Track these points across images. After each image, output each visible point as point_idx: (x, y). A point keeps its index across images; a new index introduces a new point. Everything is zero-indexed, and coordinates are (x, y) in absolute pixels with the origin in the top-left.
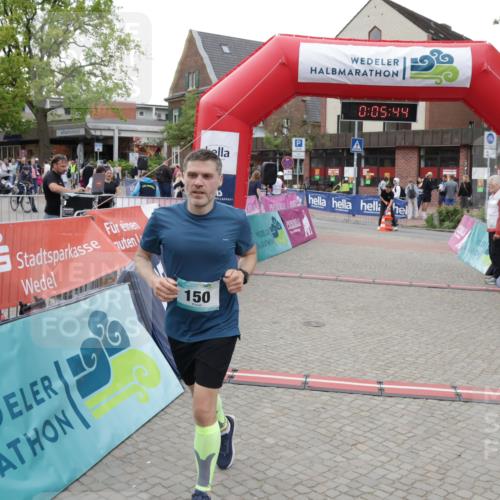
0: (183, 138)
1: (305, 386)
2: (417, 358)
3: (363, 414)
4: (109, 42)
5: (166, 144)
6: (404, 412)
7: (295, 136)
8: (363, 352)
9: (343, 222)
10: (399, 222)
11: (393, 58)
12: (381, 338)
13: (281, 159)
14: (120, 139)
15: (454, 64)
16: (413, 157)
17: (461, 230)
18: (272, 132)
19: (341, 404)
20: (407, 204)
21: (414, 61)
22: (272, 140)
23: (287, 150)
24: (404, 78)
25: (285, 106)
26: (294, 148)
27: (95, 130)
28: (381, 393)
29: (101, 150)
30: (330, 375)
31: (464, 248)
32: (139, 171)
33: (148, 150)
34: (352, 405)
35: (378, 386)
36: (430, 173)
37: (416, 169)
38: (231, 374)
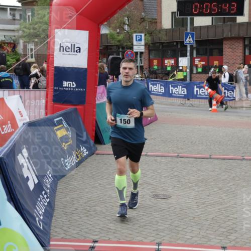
0: (37, 36)
7: (135, 32)
8: (206, 220)
9: (179, 105)
12: (220, 207)
13: (123, 53)
16: (239, 47)
18: (115, 29)
20: (235, 88)
22: (116, 36)
23: (129, 44)
25: (126, 7)
26: (135, 42)
30: (179, 242)
33: (6, 46)
35: (223, 250)
37: (242, 57)
38: (92, 244)
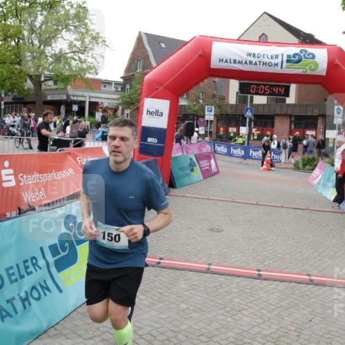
0: (133, 104)
1: (208, 271)
2: (284, 255)
3: (246, 290)
4: (85, 38)
5: (120, 108)
6: (274, 290)
7: (207, 105)
8: (248, 250)
9: (237, 163)
10: (276, 165)
11: (275, 54)
12: (260, 241)
13: (197, 120)
14: (90, 103)
15: (315, 60)
16: (286, 122)
17: (317, 171)
18: (192, 101)
19: (232, 284)
20: (281, 153)
21: (289, 56)
22: (192, 107)
23: (202, 114)
24: (282, 68)
25: (201, 84)
26: (206, 113)
27: (73, 96)
28: (259, 277)
29: (77, 110)
30: (226, 264)
31: (319, 183)
32: (102, 125)
33: (109, 111)
34: (239, 284)
35: (258, 272)
36: (297, 133)
37: (288, 130)
38: (159, 261)
